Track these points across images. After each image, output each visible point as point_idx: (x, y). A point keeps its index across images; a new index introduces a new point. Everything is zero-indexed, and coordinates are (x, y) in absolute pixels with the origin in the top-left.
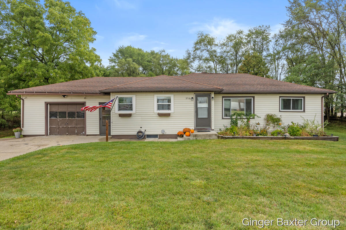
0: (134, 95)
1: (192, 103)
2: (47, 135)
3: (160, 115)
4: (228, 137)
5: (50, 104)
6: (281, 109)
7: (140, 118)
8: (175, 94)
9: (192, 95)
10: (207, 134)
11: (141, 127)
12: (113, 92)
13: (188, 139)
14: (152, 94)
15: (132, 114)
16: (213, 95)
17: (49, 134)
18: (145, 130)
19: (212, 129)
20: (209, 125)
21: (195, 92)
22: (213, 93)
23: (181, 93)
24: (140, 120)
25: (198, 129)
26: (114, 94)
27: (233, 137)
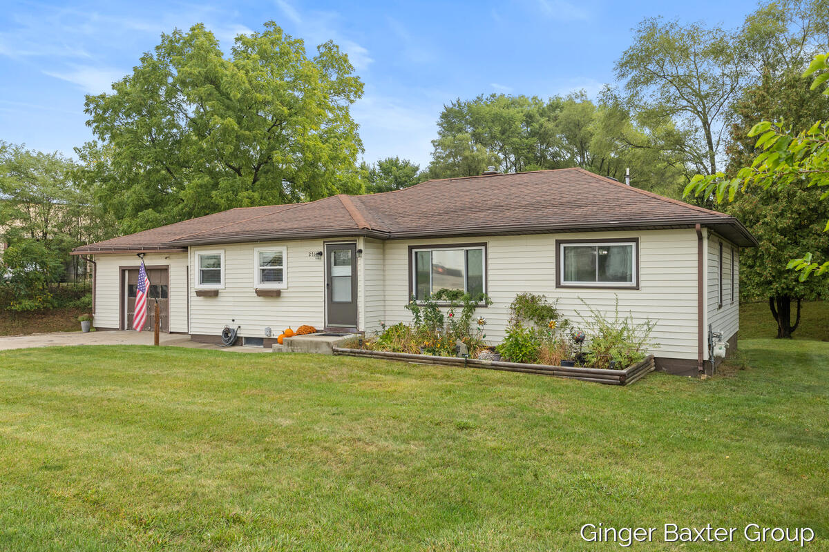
0: (221, 249)
1: (319, 266)
2: (123, 328)
3: (260, 293)
4: (343, 352)
5: (129, 271)
6: (564, 280)
7: (231, 299)
8: (290, 244)
9: (320, 247)
10: (311, 342)
11: (233, 320)
12: (192, 245)
13: (279, 349)
14: (251, 246)
15: (220, 291)
16: (361, 245)
17: (126, 327)
18: (240, 327)
19: (360, 330)
20: (354, 320)
21: (326, 240)
22: (362, 239)
23: (299, 243)
24: (231, 304)
25: (331, 329)
26: (193, 248)
27: (351, 352)
